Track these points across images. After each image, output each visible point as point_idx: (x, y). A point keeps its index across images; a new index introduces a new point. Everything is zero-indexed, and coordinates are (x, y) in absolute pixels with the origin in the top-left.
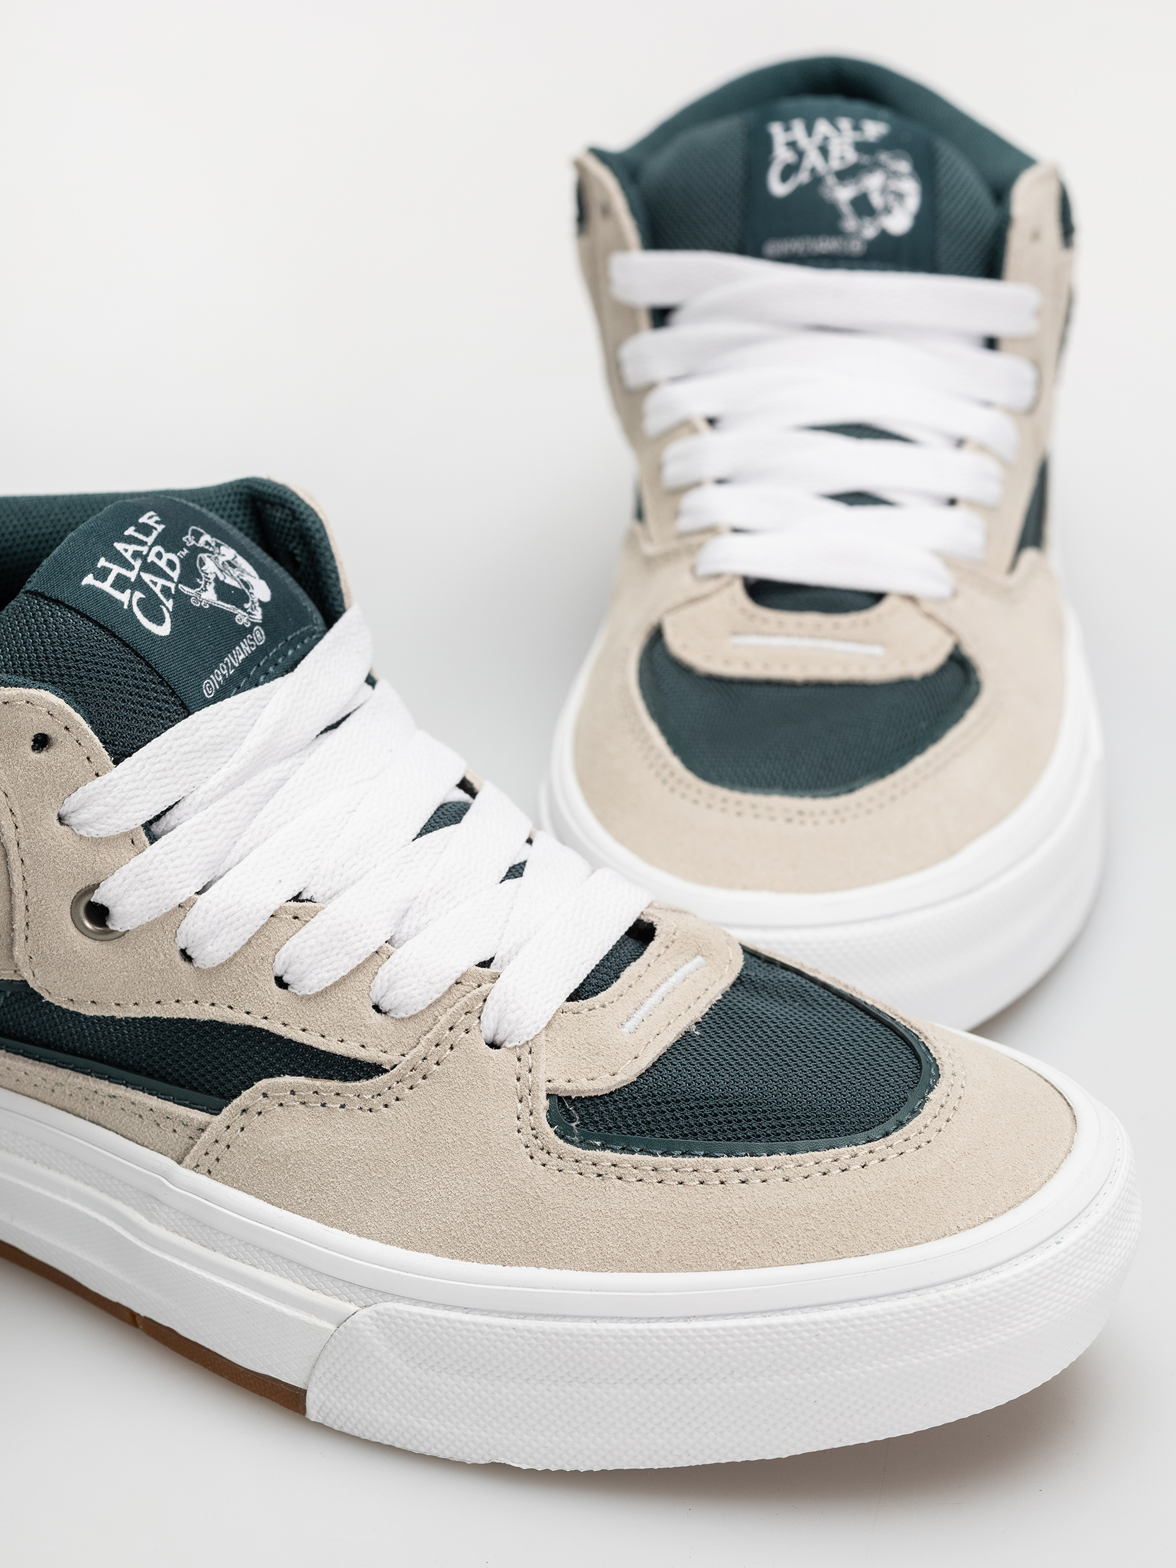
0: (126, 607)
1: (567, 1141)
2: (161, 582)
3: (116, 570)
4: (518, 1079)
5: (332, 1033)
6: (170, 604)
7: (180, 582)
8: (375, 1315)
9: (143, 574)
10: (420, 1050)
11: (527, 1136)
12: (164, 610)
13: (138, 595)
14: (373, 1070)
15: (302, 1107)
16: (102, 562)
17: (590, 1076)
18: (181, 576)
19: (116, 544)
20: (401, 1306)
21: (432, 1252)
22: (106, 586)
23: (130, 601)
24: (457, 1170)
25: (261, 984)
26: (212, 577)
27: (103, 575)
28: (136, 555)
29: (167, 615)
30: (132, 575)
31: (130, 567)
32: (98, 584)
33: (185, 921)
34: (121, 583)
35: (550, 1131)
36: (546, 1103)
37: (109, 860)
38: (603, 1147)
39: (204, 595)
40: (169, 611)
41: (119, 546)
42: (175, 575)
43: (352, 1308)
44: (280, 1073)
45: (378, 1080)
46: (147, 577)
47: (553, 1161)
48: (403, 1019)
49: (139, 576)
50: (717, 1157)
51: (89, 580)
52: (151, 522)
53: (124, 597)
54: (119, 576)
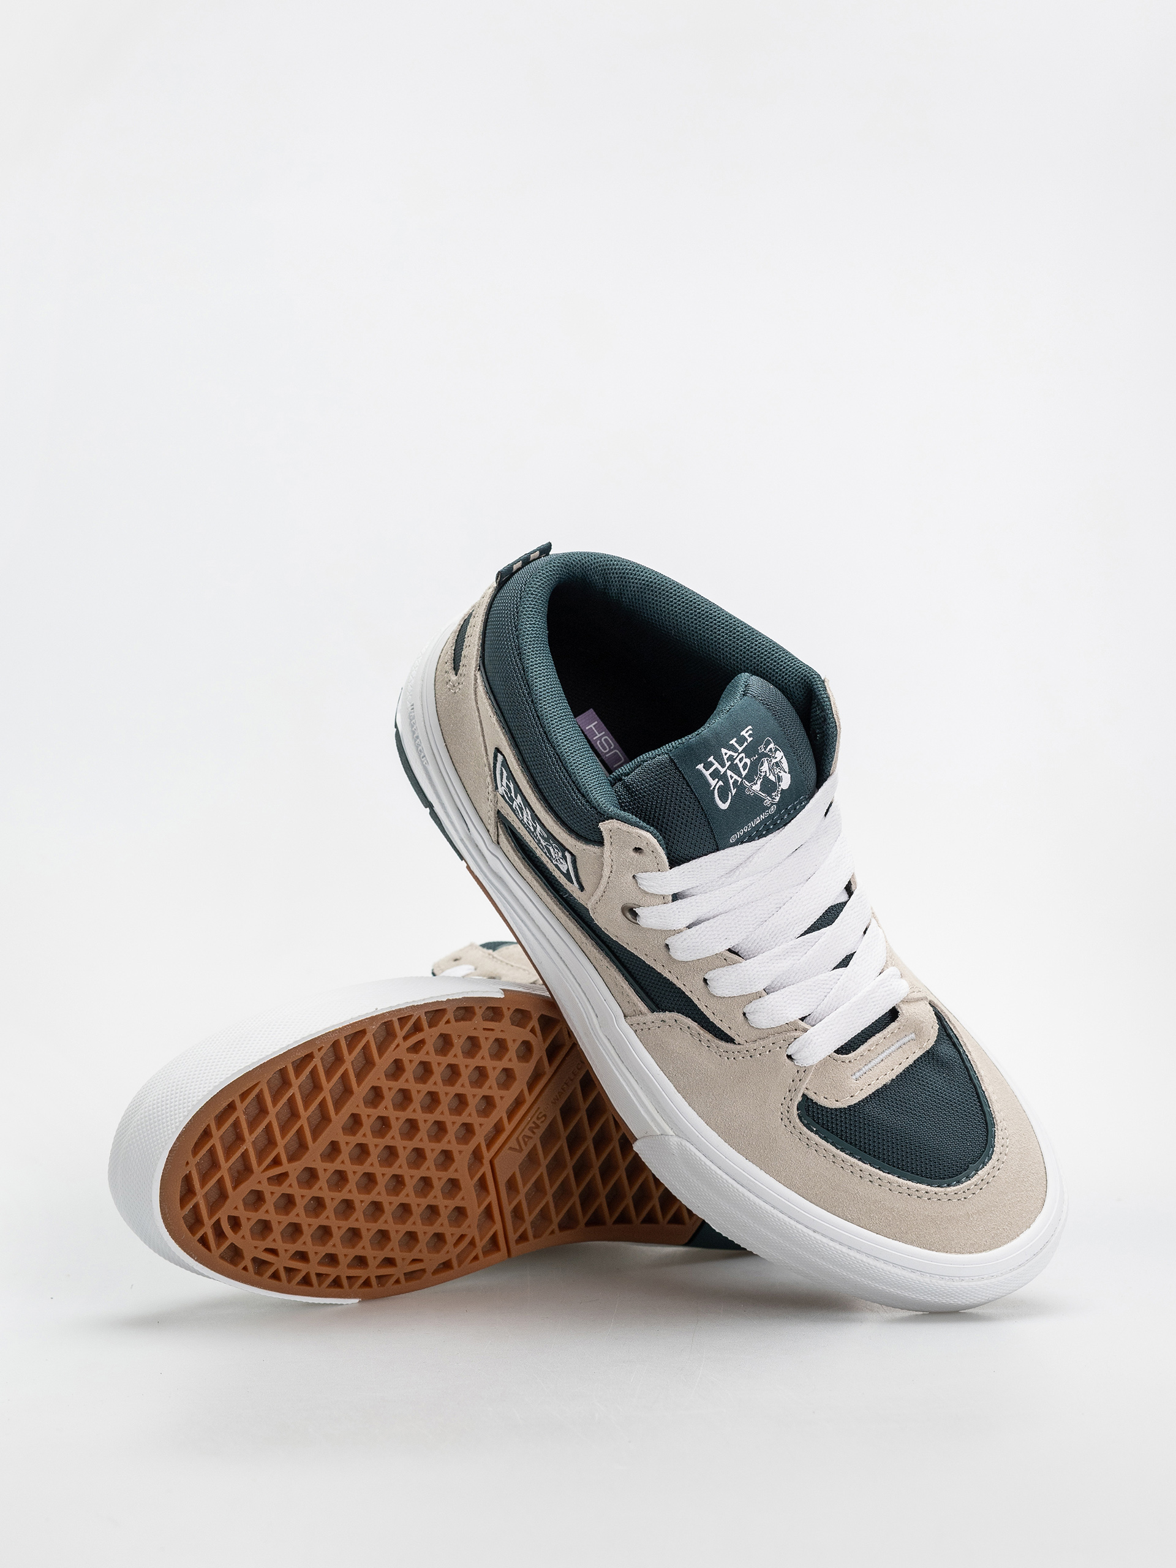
0: (712, 789)
1: (801, 1120)
2: (735, 777)
3: (716, 765)
4: (793, 1081)
5: (718, 1015)
6: (734, 792)
7: (745, 778)
8: (679, 1143)
9: (728, 770)
10: (755, 1046)
11: (784, 1109)
12: (730, 794)
13: (721, 783)
14: (729, 1039)
15: (690, 1036)
16: (711, 759)
17: (826, 1097)
18: (746, 775)
19: (722, 749)
20: (692, 1148)
21: (717, 1133)
22: (707, 773)
23: (715, 786)
24: (745, 1106)
25: (695, 978)
26: (763, 774)
27: (708, 766)
28: (731, 758)
29: (730, 798)
30: (722, 770)
31: (723, 766)
32: (704, 771)
33: (673, 937)
34: (715, 774)
35: (795, 1112)
36: (799, 1099)
37: (649, 901)
38: (816, 1133)
39: (754, 787)
40: (731, 795)
41: (724, 751)
42: (744, 773)
43: (671, 1133)
44: (687, 1016)
45: (729, 1046)
46: (729, 773)
47: (790, 1128)
48: (753, 1027)
49: (726, 771)
50: (865, 1163)
51: (700, 767)
52: (746, 735)
53: (713, 782)
54: (717, 768)
